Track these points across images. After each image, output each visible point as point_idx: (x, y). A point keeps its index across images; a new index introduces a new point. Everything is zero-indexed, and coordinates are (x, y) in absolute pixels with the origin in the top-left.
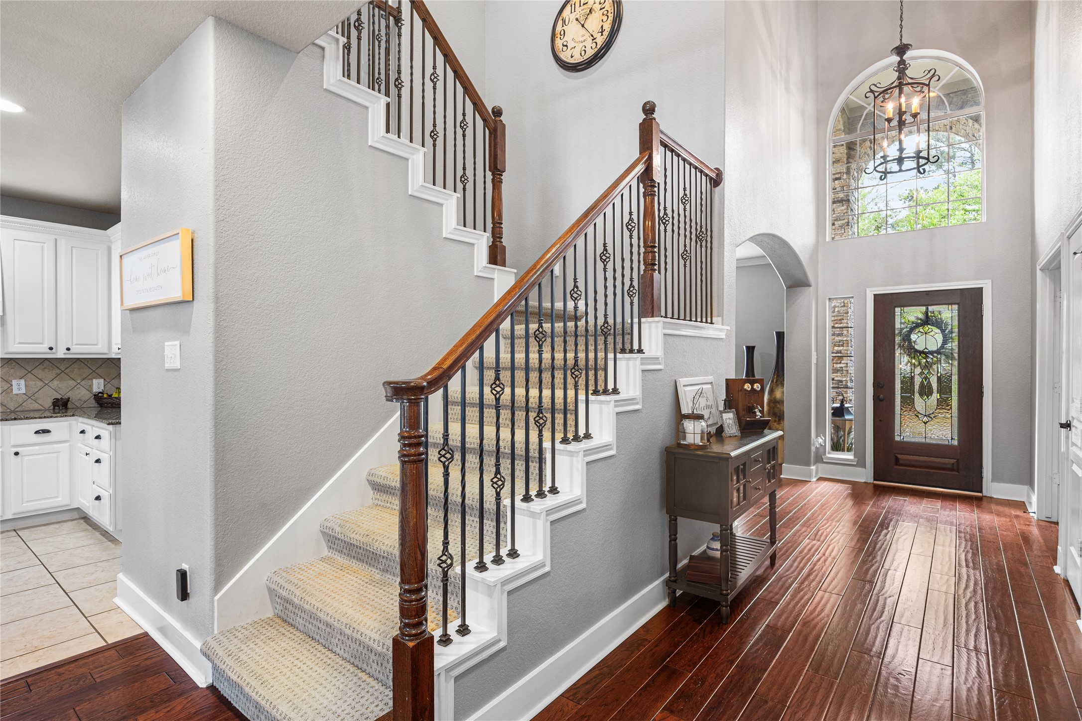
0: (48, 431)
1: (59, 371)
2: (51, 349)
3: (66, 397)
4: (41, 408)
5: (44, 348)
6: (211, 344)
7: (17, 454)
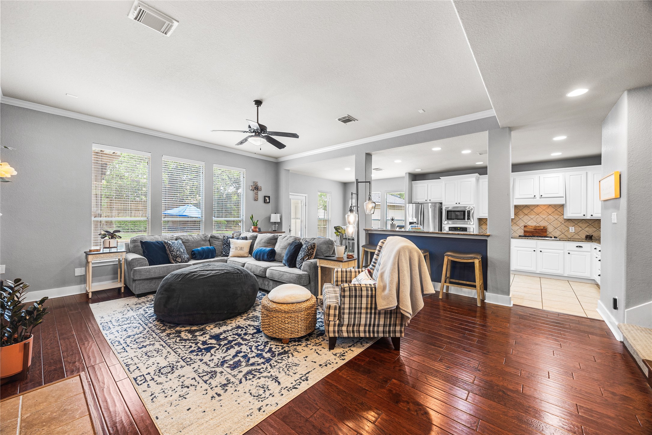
0: (582, 247)
1: (588, 224)
2: (584, 215)
3: (591, 235)
4: (581, 238)
5: (582, 215)
6: (626, 214)
7: (569, 253)
